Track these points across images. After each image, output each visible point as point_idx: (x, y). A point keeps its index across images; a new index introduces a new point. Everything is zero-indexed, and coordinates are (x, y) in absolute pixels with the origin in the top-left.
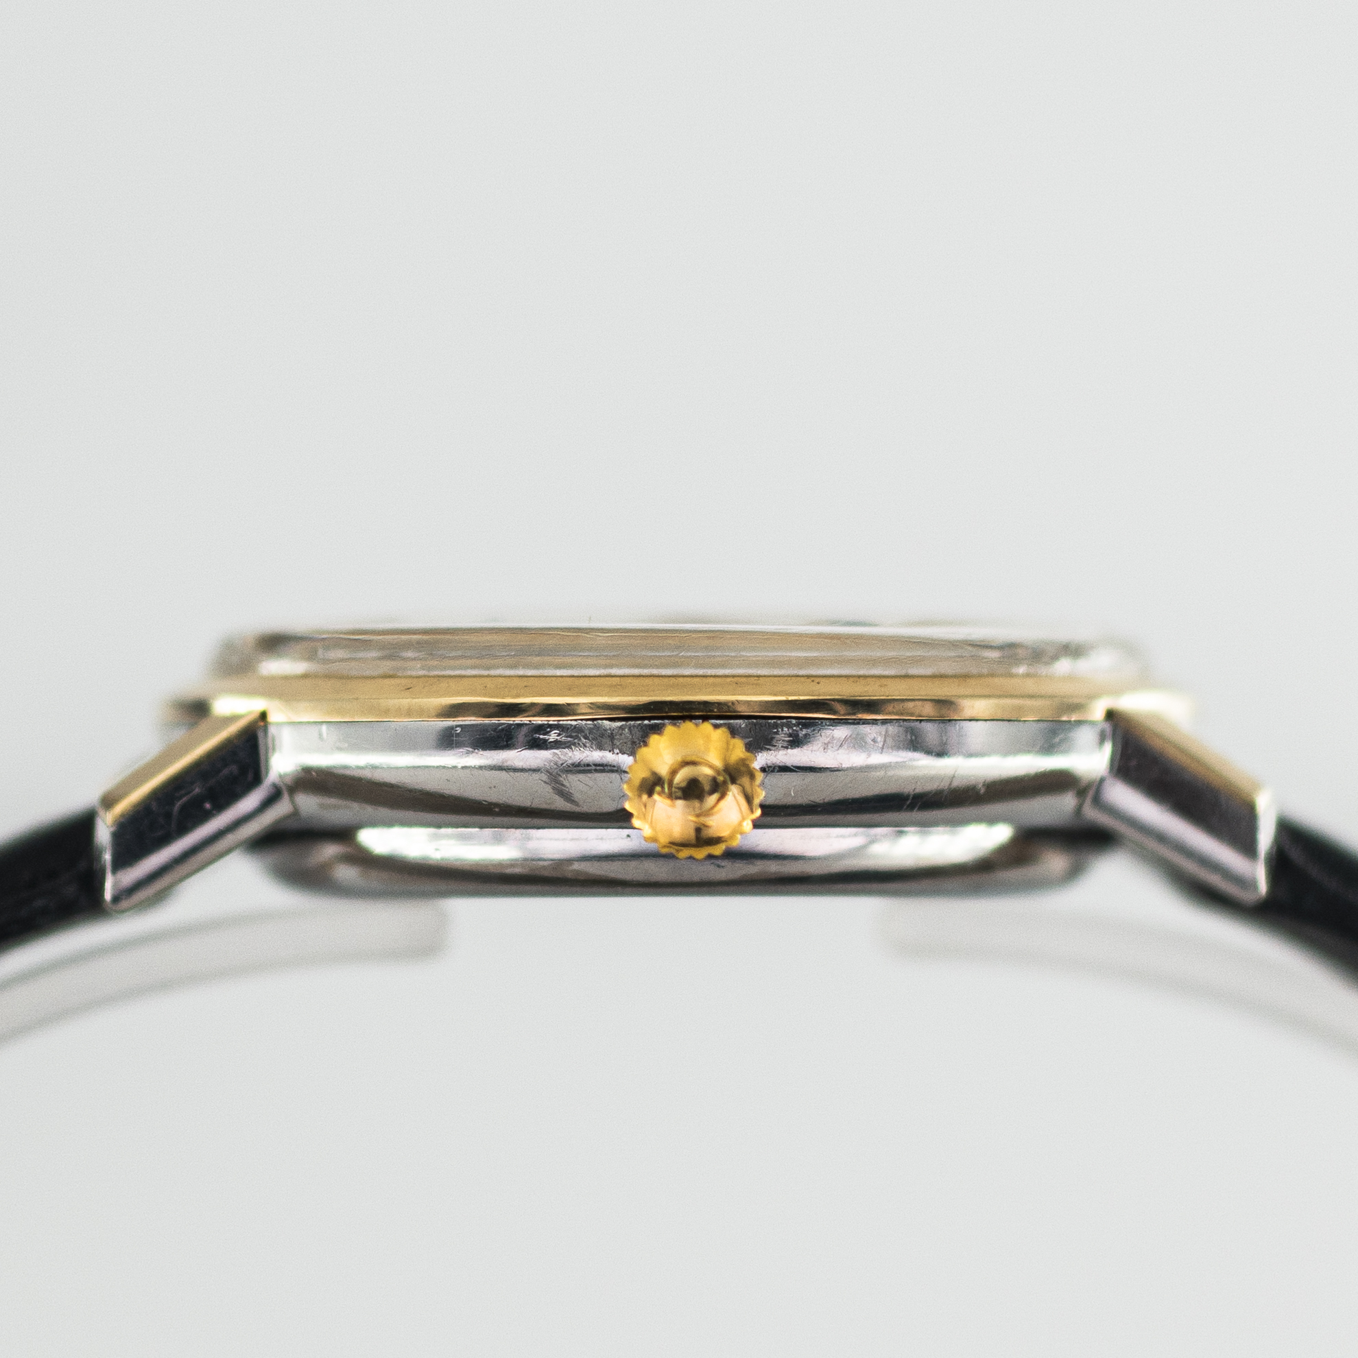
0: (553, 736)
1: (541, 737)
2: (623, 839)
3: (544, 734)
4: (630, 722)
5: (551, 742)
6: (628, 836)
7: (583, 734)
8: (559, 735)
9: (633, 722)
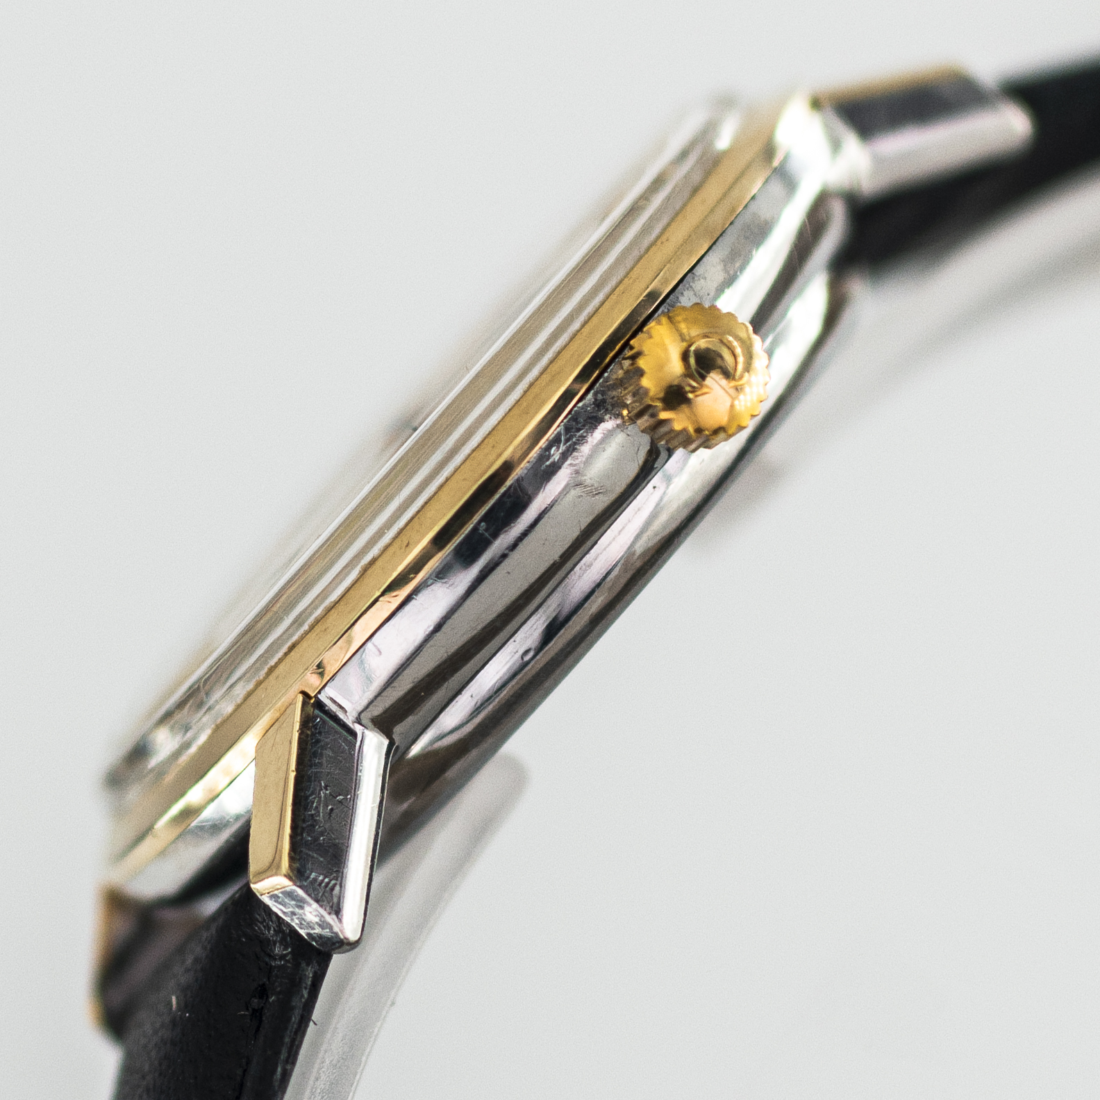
0: (556, 454)
1: (548, 463)
2: (652, 494)
3: (548, 460)
4: (596, 387)
5: (558, 460)
6: (654, 487)
7: (573, 430)
8: (558, 448)
9: (598, 385)
